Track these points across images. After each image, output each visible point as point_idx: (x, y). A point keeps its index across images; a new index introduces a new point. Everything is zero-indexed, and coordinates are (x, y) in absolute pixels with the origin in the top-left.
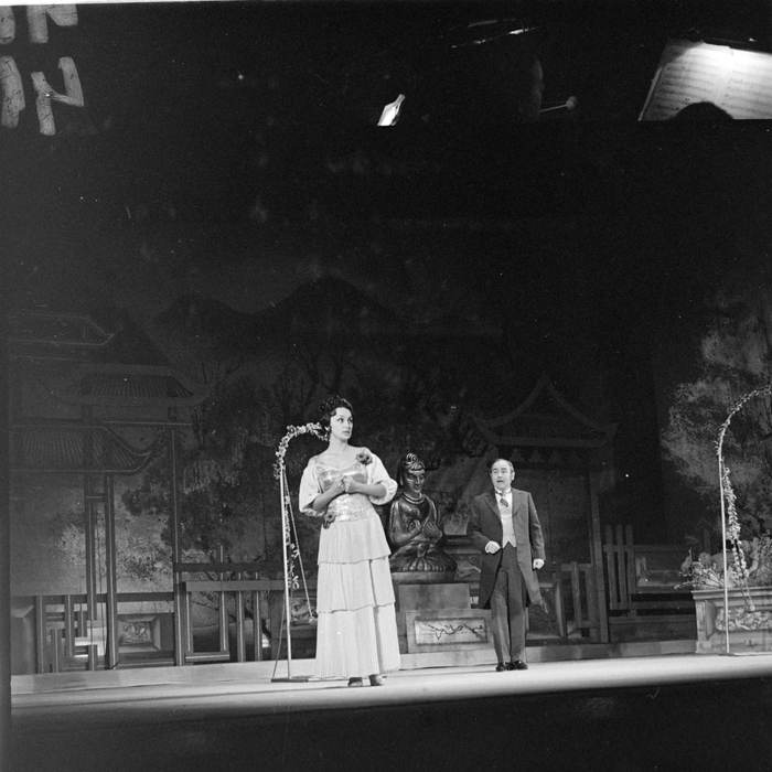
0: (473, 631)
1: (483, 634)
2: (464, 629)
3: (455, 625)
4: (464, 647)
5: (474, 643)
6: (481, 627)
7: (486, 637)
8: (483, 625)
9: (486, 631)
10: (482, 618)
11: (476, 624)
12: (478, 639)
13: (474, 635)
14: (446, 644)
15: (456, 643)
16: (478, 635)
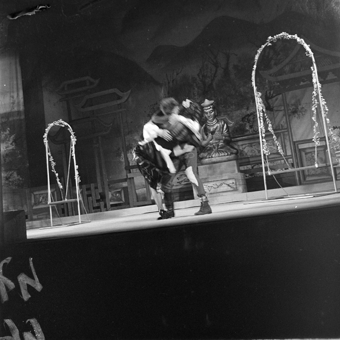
0: (229, 185)
1: (235, 186)
2: (224, 185)
3: (218, 183)
4: (224, 194)
5: (230, 191)
6: (233, 183)
7: (236, 187)
8: (234, 182)
9: (236, 185)
10: (233, 179)
11: (230, 182)
12: (232, 189)
13: (229, 188)
14: (214, 193)
15: (220, 192)
16: (231, 188)
